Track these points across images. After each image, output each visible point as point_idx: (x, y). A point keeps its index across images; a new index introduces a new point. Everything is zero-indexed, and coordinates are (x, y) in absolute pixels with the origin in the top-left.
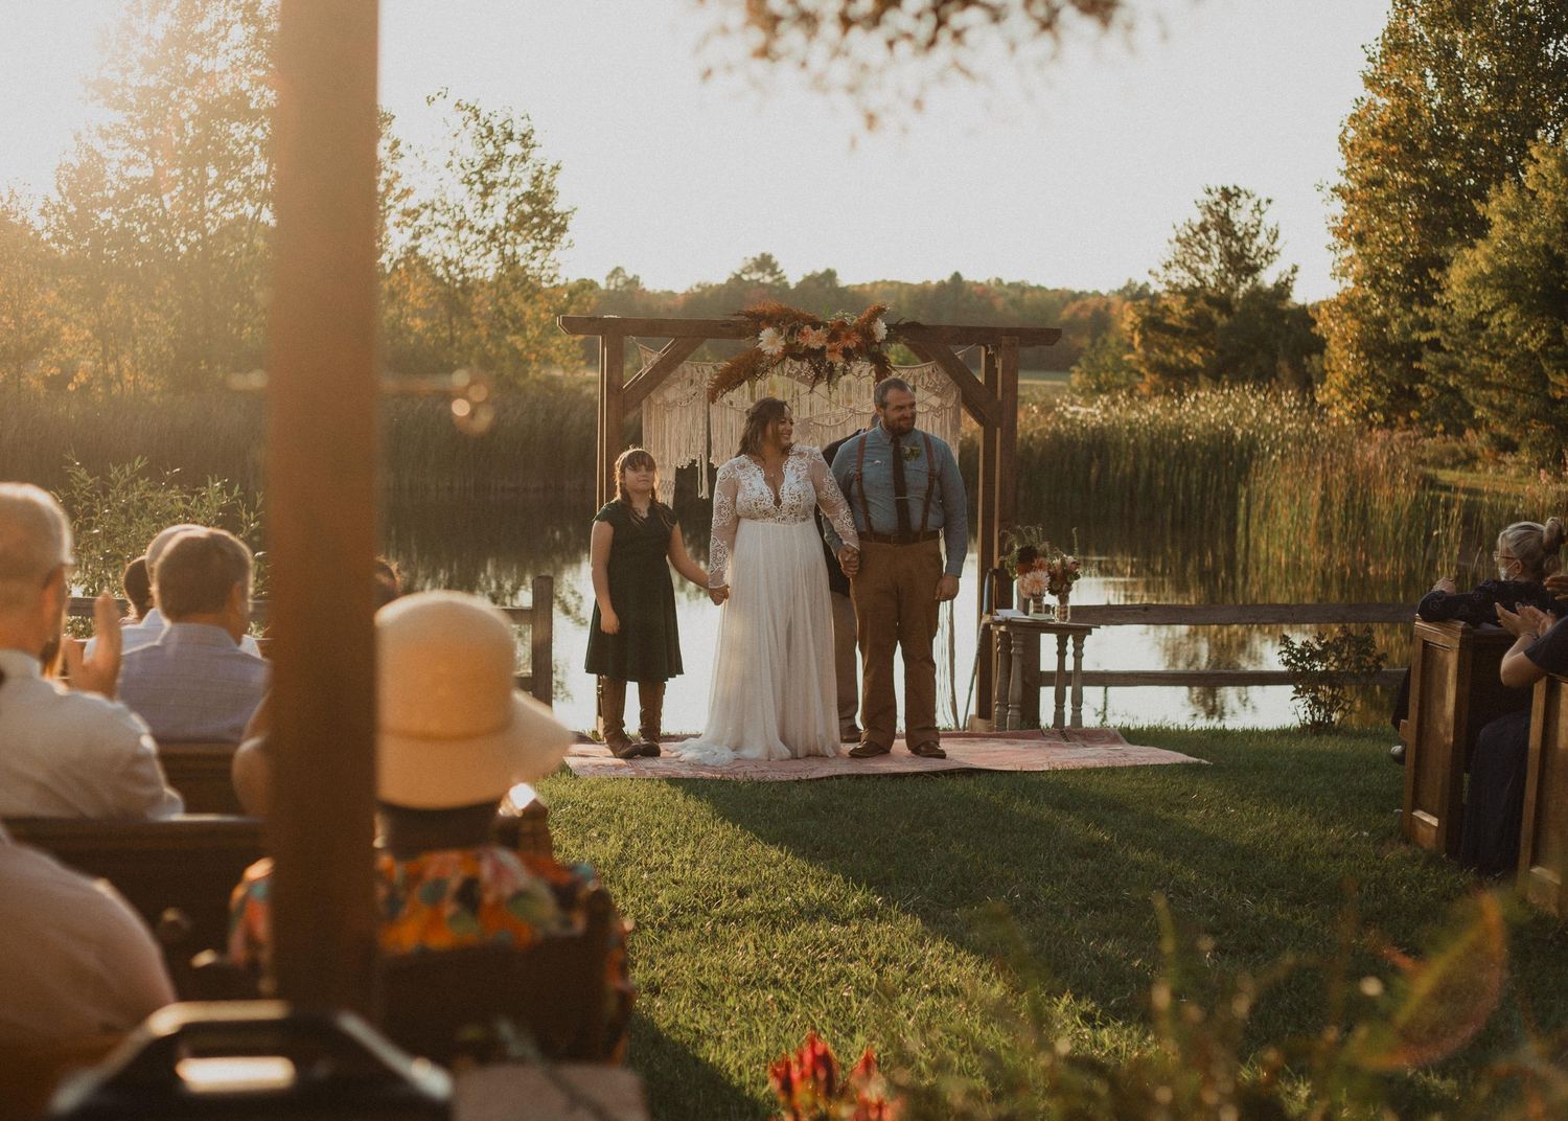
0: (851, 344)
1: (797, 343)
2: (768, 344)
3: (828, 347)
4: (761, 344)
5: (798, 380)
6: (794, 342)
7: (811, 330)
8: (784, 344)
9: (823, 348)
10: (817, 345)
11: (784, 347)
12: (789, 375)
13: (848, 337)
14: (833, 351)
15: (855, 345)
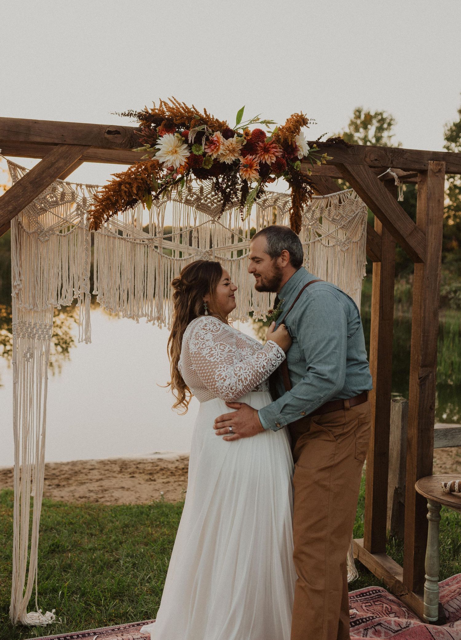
0: (270, 159)
1: (205, 154)
2: (168, 153)
3: (242, 160)
4: (158, 154)
5: (198, 208)
6: (200, 153)
7: (222, 139)
8: (188, 154)
9: (236, 163)
10: (229, 160)
11: (188, 158)
12: (187, 202)
13: (266, 150)
14: (249, 166)
15: (274, 159)
